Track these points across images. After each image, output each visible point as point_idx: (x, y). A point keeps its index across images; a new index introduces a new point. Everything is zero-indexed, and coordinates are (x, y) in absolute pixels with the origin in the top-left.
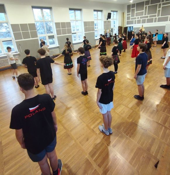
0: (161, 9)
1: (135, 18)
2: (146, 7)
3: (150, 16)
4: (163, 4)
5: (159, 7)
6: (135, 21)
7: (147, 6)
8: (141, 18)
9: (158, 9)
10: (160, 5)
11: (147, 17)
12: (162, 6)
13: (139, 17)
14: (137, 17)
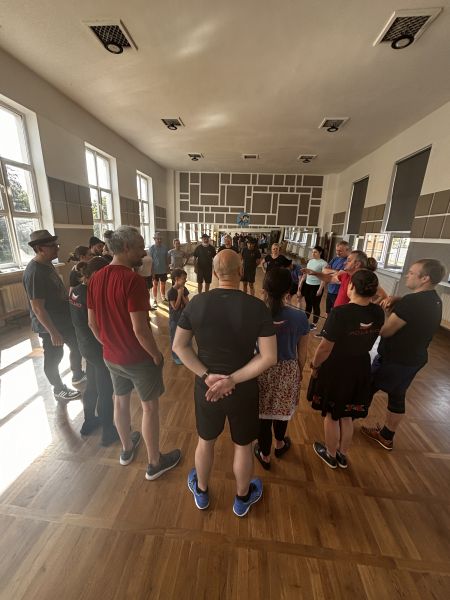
0: (251, 197)
1: (201, 209)
2: (223, 187)
3: (233, 210)
4: (256, 189)
5: (249, 194)
6: (201, 215)
7: (226, 185)
8: (213, 209)
9: (246, 197)
10: (249, 189)
11: (227, 210)
12: (253, 192)
13: (210, 206)
14: (204, 206)
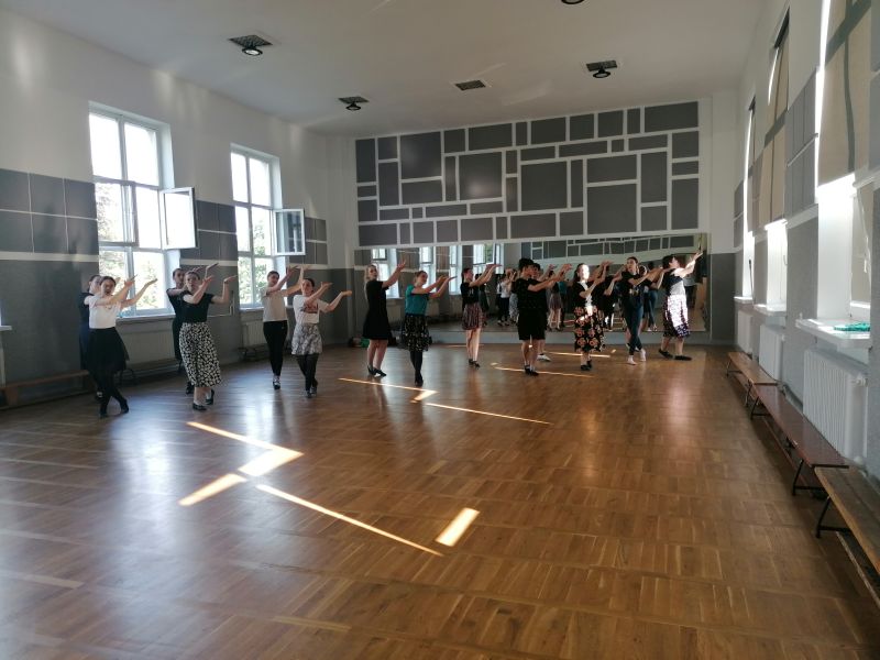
0: (518, 175)
1: (403, 214)
2: (450, 161)
3: (476, 209)
4: (526, 155)
6: (405, 228)
7: (457, 155)
9: (505, 176)
10: (511, 156)
11: (462, 210)
12: (520, 163)
13: (423, 206)
14: (410, 207)
